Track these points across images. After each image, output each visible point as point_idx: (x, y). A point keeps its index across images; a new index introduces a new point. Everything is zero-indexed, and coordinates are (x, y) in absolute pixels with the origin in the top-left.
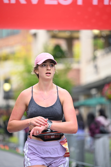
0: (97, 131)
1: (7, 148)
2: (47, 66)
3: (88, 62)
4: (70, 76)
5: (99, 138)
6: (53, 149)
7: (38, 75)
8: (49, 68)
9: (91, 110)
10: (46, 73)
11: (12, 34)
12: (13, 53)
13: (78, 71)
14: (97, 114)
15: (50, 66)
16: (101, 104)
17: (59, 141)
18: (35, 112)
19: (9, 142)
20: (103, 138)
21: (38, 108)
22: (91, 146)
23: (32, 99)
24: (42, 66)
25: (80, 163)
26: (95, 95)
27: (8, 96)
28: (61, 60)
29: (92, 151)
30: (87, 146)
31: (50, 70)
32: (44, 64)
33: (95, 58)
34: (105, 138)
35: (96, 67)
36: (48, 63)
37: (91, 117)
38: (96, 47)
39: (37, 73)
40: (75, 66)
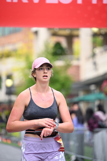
0: (96, 125)
1: (9, 142)
2: (44, 69)
3: (87, 59)
4: (70, 73)
5: (97, 132)
6: (48, 145)
7: (35, 78)
8: (46, 71)
9: (90, 106)
10: (43, 76)
11: (14, 32)
12: (15, 51)
13: (78, 67)
14: (96, 109)
15: (46, 69)
16: (100, 100)
17: (54, 137)
18: (35, 113)
19: (11, 136)
20: (102, 132)
21: (38, 109)
22: (90, 140)
23: (31, 100)
24: (39, 69)
25: (80, 156)
26: (94, 90)
27: (10, 91)
28: (61, 57)
29: (91, 145)
30: (86, 140)
31: (47, 73)
32: (41, 67)
33: (94, 55)
34: (103, 132)
35: (95, 64)
36: (45, 67)
37: (90, 112)
38: (95, 45)
39: (35, 76)
40: (75, 63)
